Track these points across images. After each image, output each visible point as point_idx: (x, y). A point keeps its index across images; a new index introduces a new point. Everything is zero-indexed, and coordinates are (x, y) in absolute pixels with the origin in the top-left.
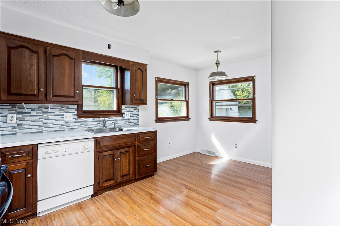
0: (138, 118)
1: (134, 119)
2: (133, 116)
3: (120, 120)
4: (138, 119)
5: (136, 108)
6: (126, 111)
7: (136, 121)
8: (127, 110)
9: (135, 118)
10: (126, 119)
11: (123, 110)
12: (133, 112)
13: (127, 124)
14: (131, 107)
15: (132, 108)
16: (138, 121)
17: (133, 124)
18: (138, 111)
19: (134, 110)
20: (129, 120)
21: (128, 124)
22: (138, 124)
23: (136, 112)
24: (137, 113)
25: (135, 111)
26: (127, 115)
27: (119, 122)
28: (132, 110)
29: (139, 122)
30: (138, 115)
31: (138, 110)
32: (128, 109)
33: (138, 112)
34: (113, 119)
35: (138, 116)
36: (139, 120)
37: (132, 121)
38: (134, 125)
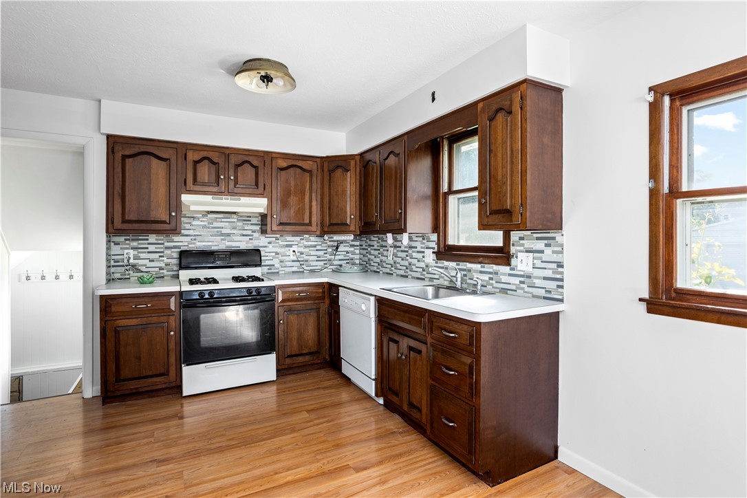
0: (558, 276)
1: (545, 278)
2: (544, 265)
3: (504, 274)
4: (562, 280)
5: (554, 238)
6: (522, 248)
7: (552, 285)
8: (523, 245)
9: (549, 273)
10: (522, 273)
11: (513, 245)
12: (542, 252)
13: (523, 289)
14: (535, 235)
15: (538, 239)
16: (562, 287)
17: (542, 293)
18: (559, 249)
19: (547, 245)
20: (529, 277)
21: (527, 289)
22: (560, 297)
23: (554, 252)
24: (556, 258)
25: (548, 251)
26: (523, 262)
27: (504, 279)
28: (540, 245)
29: (565, 291)
30: (560, 265)
31: (562, 245)
32: (528, 244)
33: (561, 252)
34: (491, 270)
35: (560, 270)
36: (565, 284)
37: (538, 282)
38: (545, 298)
